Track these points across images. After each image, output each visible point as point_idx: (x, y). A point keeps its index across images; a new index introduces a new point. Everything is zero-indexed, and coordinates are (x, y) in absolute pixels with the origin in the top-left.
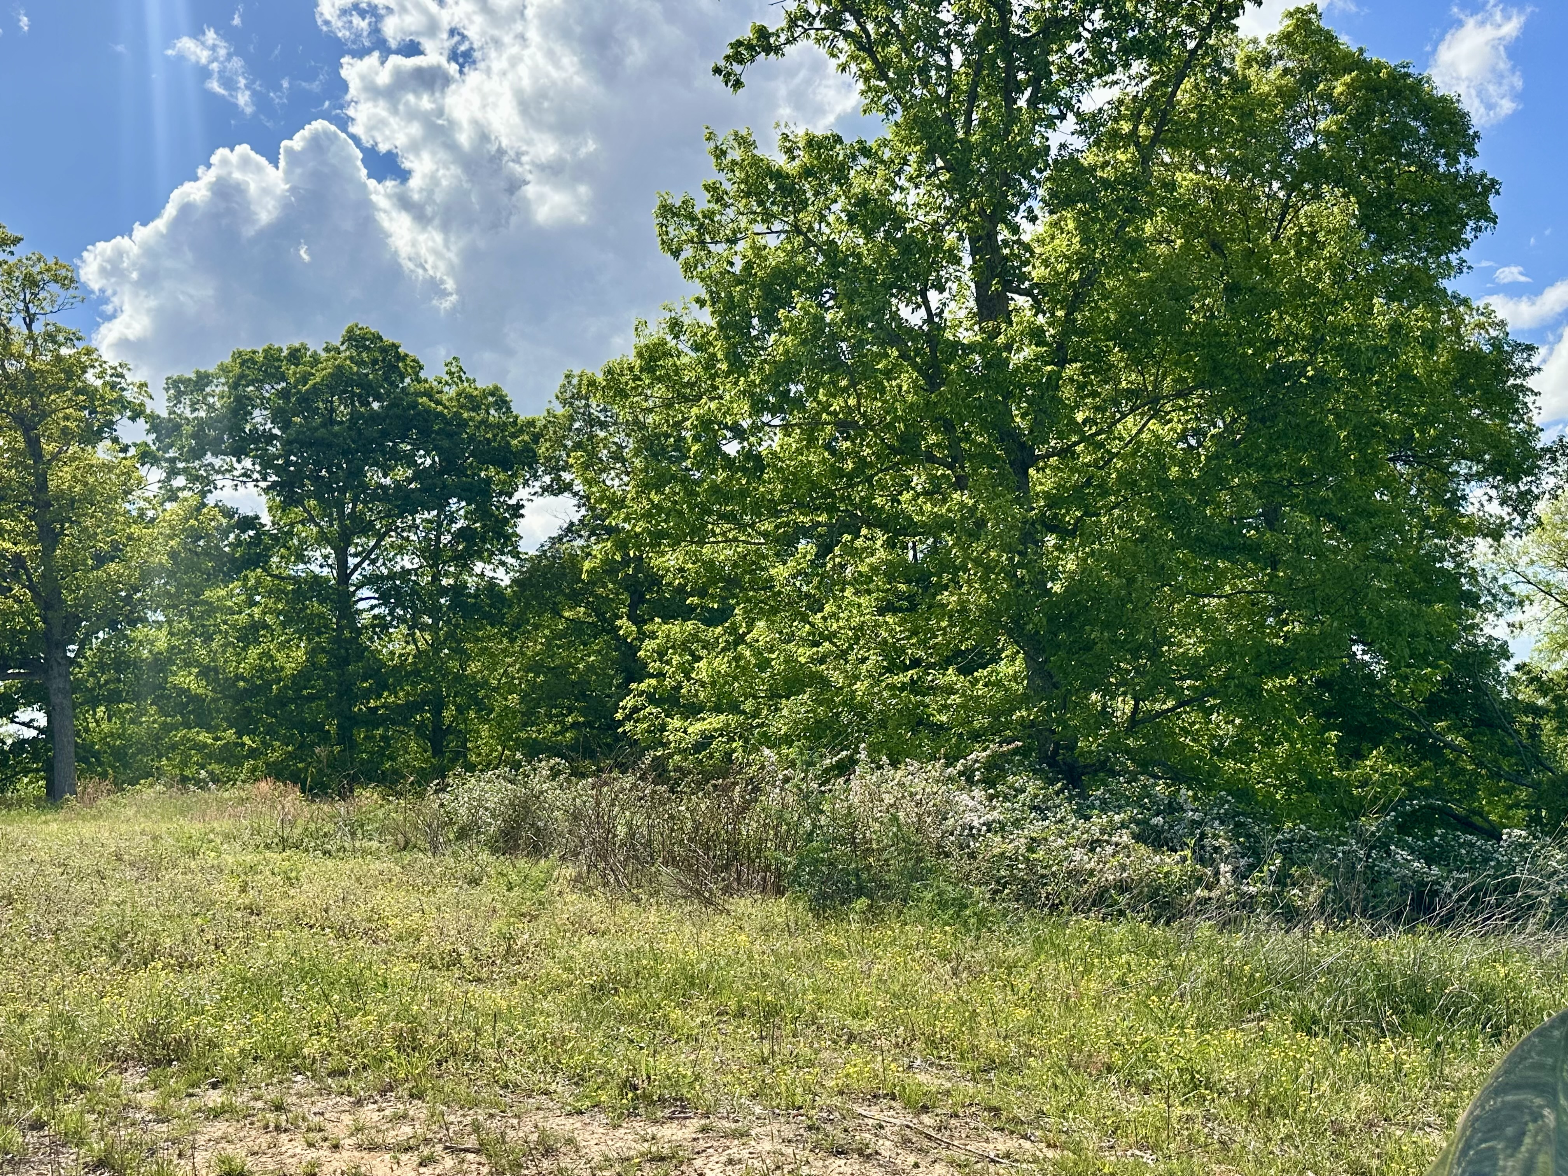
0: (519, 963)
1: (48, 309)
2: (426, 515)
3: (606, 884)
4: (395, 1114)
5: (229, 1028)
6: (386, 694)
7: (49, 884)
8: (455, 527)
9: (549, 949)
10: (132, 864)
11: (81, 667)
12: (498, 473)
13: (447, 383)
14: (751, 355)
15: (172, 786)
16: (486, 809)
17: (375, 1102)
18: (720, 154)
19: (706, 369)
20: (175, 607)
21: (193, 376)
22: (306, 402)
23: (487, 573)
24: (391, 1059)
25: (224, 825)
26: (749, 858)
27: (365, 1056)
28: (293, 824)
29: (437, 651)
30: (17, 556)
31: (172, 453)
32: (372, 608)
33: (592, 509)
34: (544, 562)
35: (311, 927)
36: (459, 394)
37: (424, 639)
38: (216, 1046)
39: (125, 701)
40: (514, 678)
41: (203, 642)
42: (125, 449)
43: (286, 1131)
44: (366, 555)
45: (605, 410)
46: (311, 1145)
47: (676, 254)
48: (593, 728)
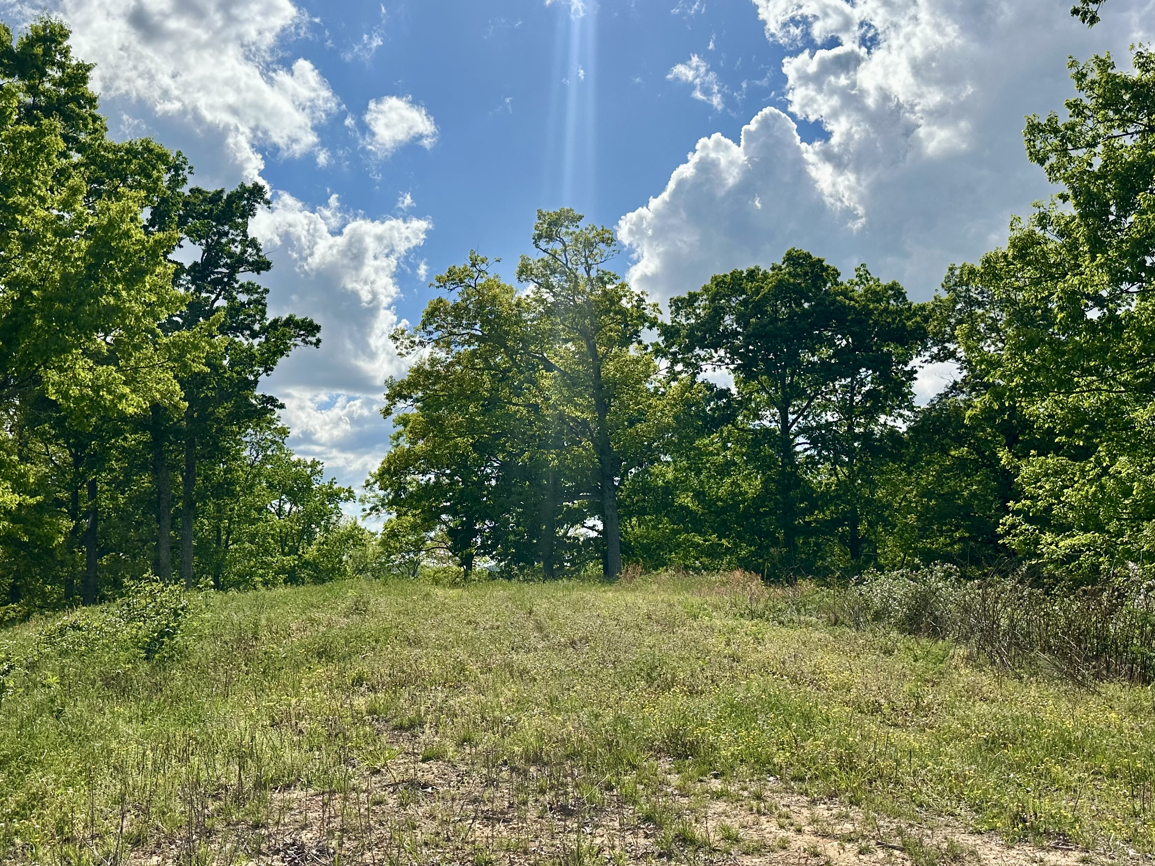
0: (926, 716)
1: (599, 260)
2: (843, 382)
3: (993, 663)
4: (840, 814)
5: (724, 738)
6: (816, 512)
7: (609, 632)
8: (864, 389)
9: (949, 709)
10: (657, 622)
11: (622, 491)
12: (896, 348)
13: (857, 284)
14: (1110, 237)
15: (679, 571)
16: (895, 599)
17: (825, 803)
18: (1081, 76)
19: (1069, 251)
20: (677, 452)
21: (686, 296)
22: (758, 308)
23: (888, 423)
24: (834, 773)
25: (713, 599)
26: (1117, 651)
27: (817, 769)
28: (758, 601)
29: (853, 481)
30: (584, 420)
31: (674, 349)
32: (806, 450)
33: (972, 370)
34: (933, 414)
35: (774, 674)
36: (866, 291)
37: (843, 472)
38: (716, 749)
39: (649, 514)
40: (911, 502)
41: (695, 474)
42: (646, 348)
43: (764, 814)
44: (800, 412)
45: (982, 292)
46: (782, 827)
47: (1042, 162)
48: (977, 542)
